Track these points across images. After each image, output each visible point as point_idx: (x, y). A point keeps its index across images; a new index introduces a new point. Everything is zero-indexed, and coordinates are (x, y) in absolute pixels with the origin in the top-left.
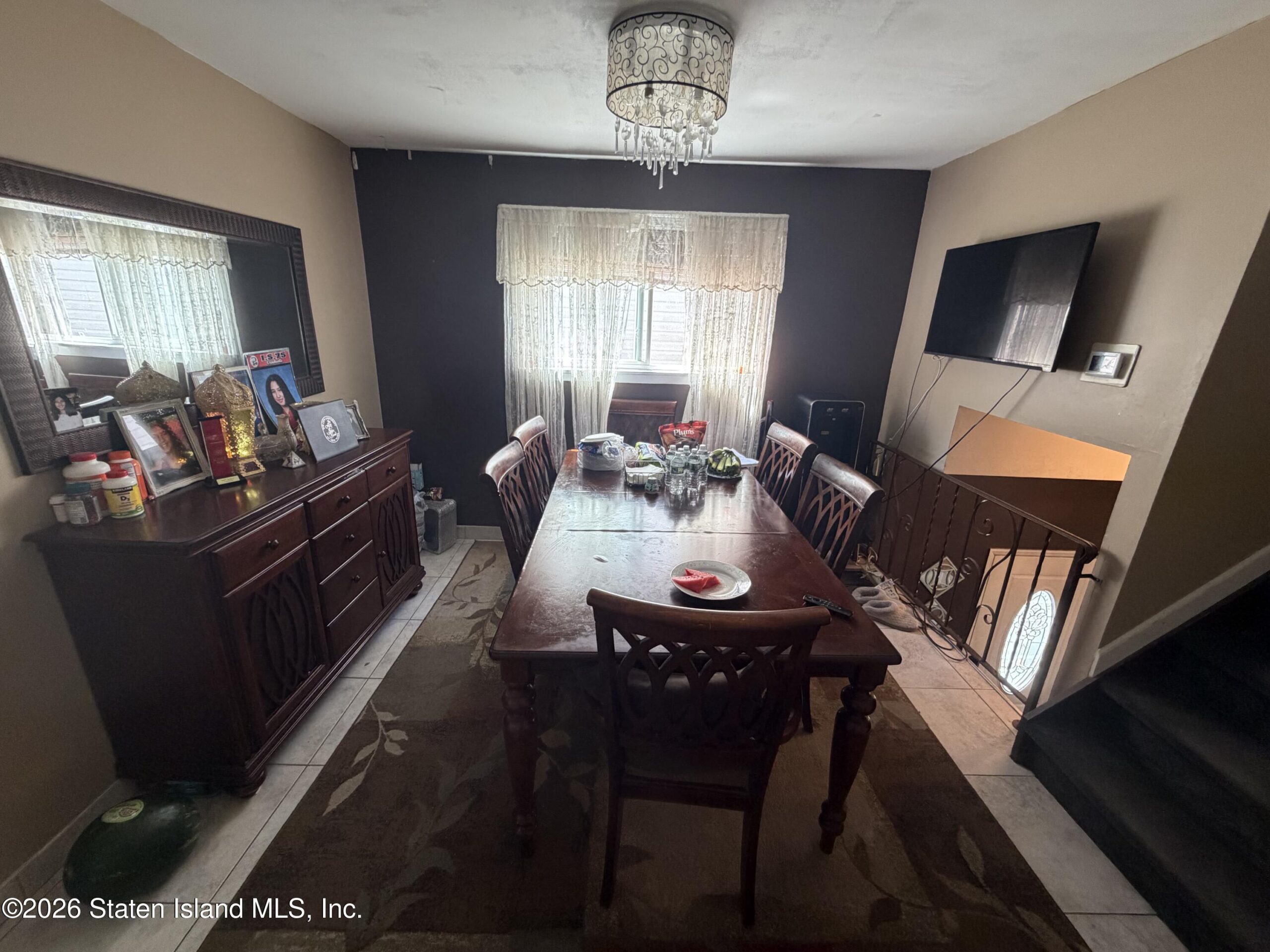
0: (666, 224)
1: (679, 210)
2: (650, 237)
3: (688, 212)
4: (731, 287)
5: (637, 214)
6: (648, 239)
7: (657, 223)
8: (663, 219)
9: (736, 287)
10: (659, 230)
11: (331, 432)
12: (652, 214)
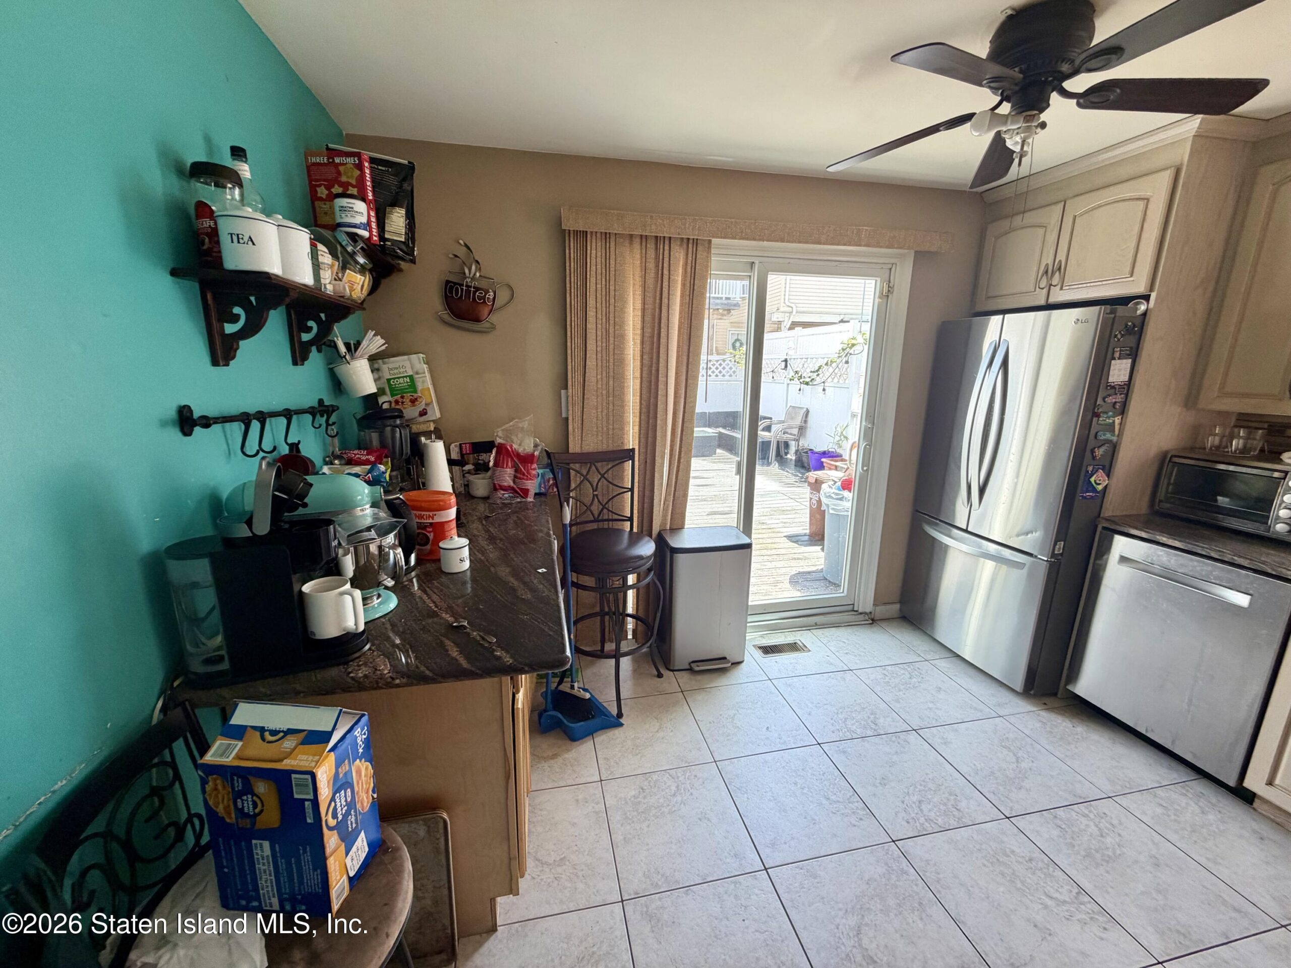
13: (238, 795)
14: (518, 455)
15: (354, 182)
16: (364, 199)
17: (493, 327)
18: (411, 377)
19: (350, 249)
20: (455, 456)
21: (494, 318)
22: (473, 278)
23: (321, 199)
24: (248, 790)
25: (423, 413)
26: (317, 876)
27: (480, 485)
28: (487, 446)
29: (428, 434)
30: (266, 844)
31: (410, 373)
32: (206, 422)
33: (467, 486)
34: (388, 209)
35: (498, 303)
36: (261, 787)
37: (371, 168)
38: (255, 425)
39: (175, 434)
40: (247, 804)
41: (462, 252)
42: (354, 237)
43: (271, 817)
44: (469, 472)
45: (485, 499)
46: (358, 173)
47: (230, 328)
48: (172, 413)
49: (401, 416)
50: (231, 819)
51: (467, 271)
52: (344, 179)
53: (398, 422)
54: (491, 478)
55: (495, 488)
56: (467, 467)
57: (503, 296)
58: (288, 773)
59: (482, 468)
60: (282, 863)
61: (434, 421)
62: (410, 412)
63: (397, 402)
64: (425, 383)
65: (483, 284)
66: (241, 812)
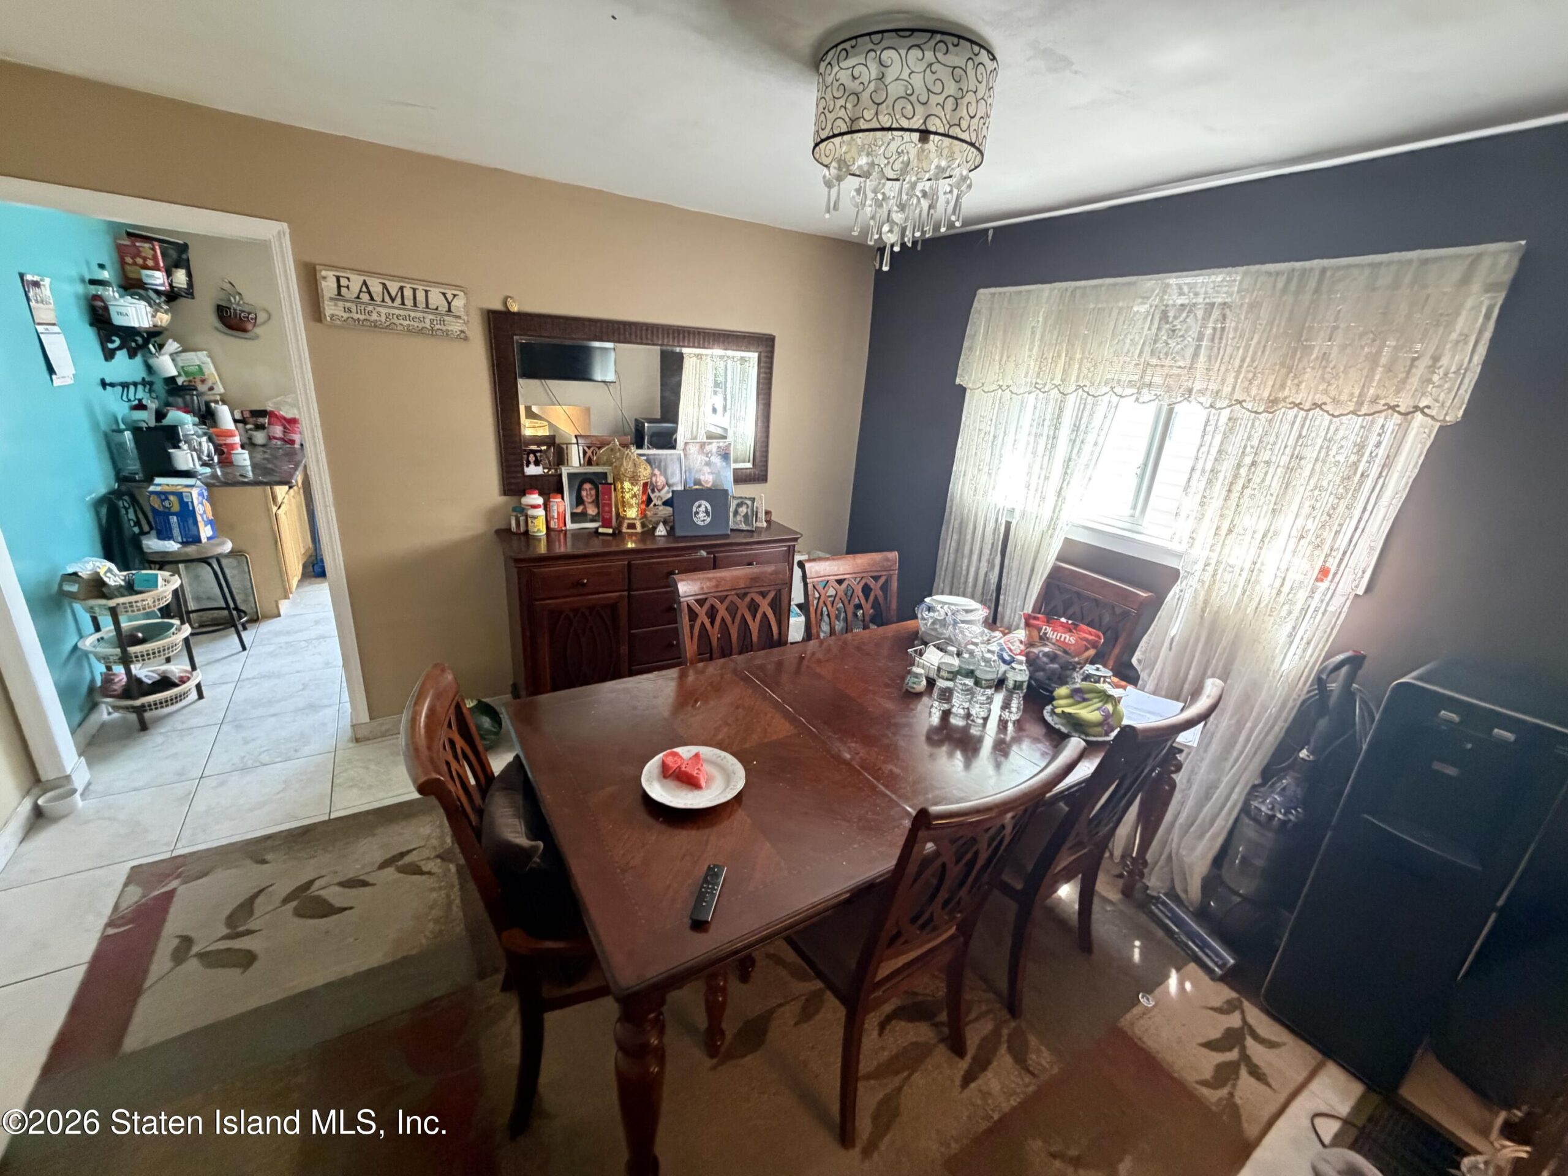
0: (1196, 294)
1: (1226, 267)
2: (1164, 317)
3: (1241, 269)
4: (1307, 406)
5: (1149, 283)
6: (1161, 320)
7: (1181, 294)
8: (1191, 286)
9: (1316, 405)
10: (1182, 305)
11: (702, 515)
12: (1173, 280)
13: (163, 501)
14: (285, 419)
15: (150, 257)
16: (159, 270)
17: (257, 337)
18: (199, 366)
19: (157, 301)
20: (238, 416)
21: (257, 330)
22: (238, 304)
23: (129, 264)
24: (167, 499)
25: (211, 389)
26: (195, 528)
27: (260, 437)
28: (263, 413)
29: (216, 402)
30: (175, 518)
31: (198, 363)
32: (112, 385)
33: (250, 439)
34: (174, 269)
35: (259, 321)
36: (172, 498)
37: (160, 247)
38: (132, 388)
39: (100, 388)
40: (167, 504)
41: (227, 286)
42: (157, 292)
43: (176, 508)
44: (251, 430)
45: (263, 446)
46: (152, 252)
47: (111, 346)
48: (99, 381)
49: (196, 389)
50: (161, 509)
51: (232, 299)
52: (143, 254)
53: (195, 393)
54: (268, 433)
55: (270, 438)
56: (249, 426)
57: (261, 317)
58: (181, 493)
59: (260, 427)
60: (181, 524)
61: (220, 395)
62: (202, 388)
63: (190, 381)
64: (210, 370)
65: (247, 309)
66: (164, 507)
